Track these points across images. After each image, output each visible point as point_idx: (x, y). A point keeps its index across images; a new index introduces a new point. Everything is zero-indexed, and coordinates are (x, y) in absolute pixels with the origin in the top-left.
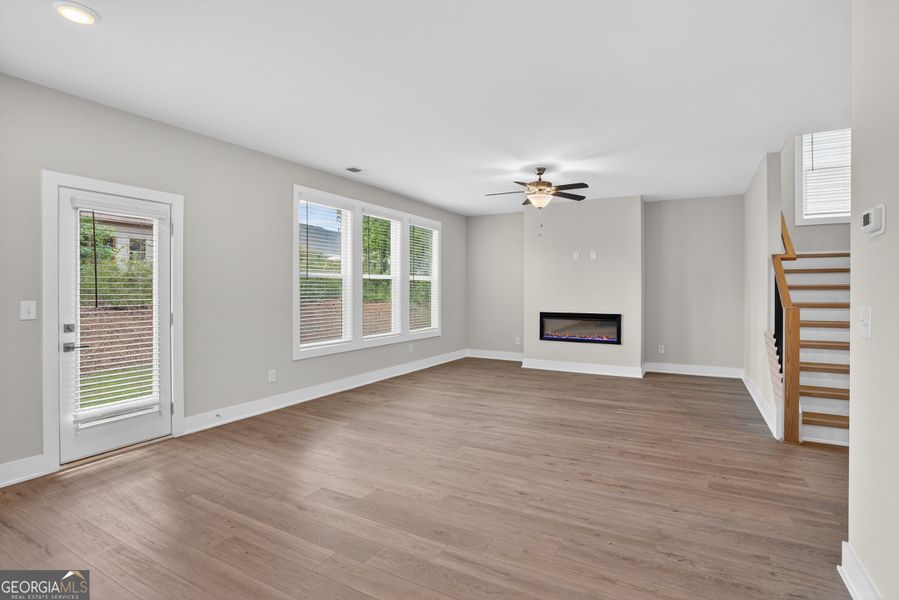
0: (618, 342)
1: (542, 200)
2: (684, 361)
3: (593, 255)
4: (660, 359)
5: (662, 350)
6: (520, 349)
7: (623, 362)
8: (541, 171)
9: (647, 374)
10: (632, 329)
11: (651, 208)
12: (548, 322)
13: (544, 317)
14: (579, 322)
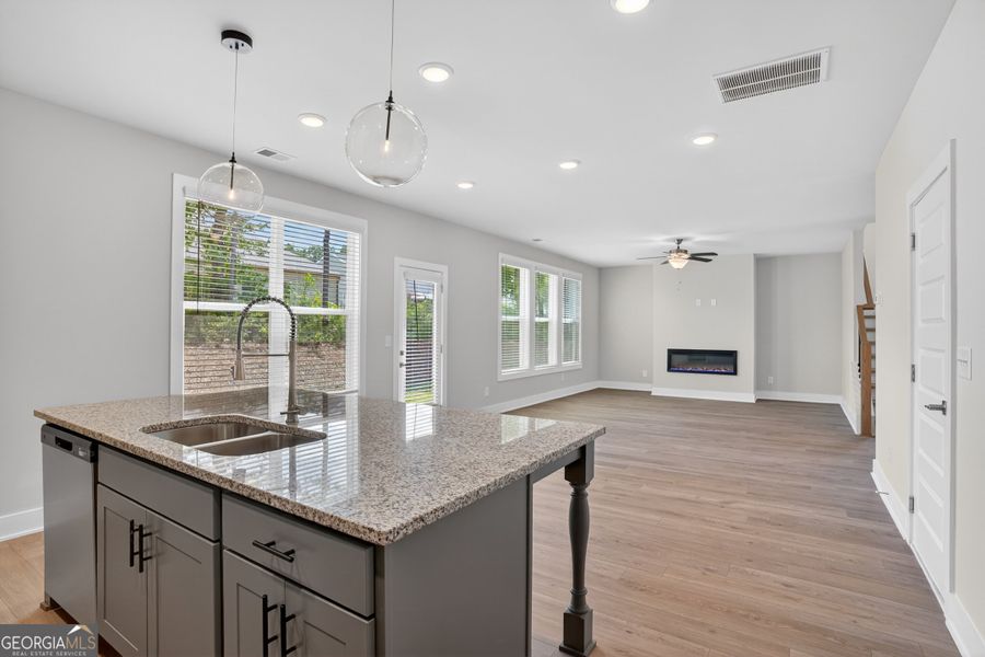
0: (735, 373)
1: (678, 263)
2: (789, 389)
3: (713, 302)
4: (770, 388)
5: (771, 380)
6: (649, 380)
7: (738, 390)
8: (679, 241)
9: (758, 400)
10: (746, 362)
11: (763, 263)
12: (674, 357)
13: (671, 352)
14: (702, 357)
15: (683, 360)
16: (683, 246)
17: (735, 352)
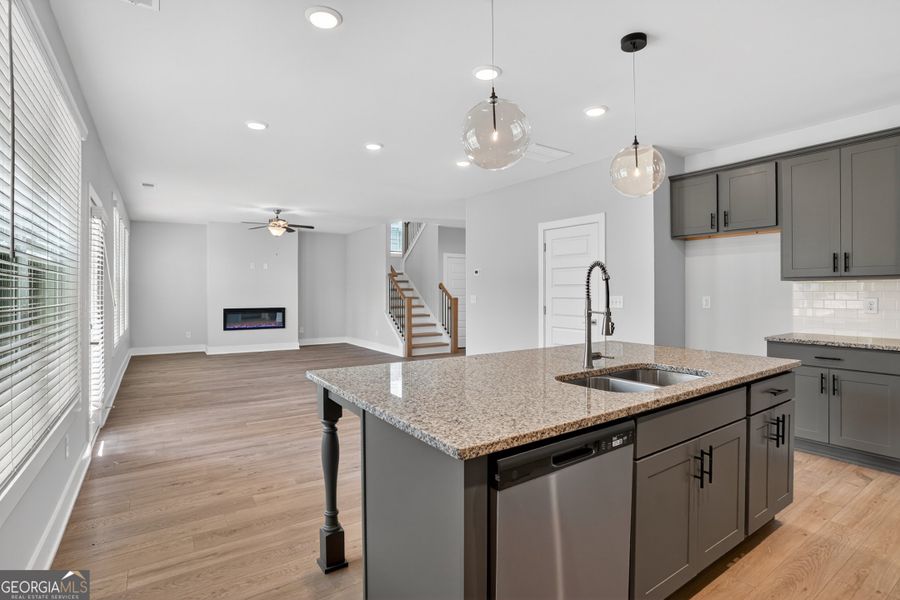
0: (283, 327)
1: (277, 231)
3: (266, 266)
8: (279, 211)
10: (292, 317)
12: (231, 315)
13: (227, 312)
14: (256, 315)
15: (237, 318)
16: (280, 216)
17: (284, 309)
